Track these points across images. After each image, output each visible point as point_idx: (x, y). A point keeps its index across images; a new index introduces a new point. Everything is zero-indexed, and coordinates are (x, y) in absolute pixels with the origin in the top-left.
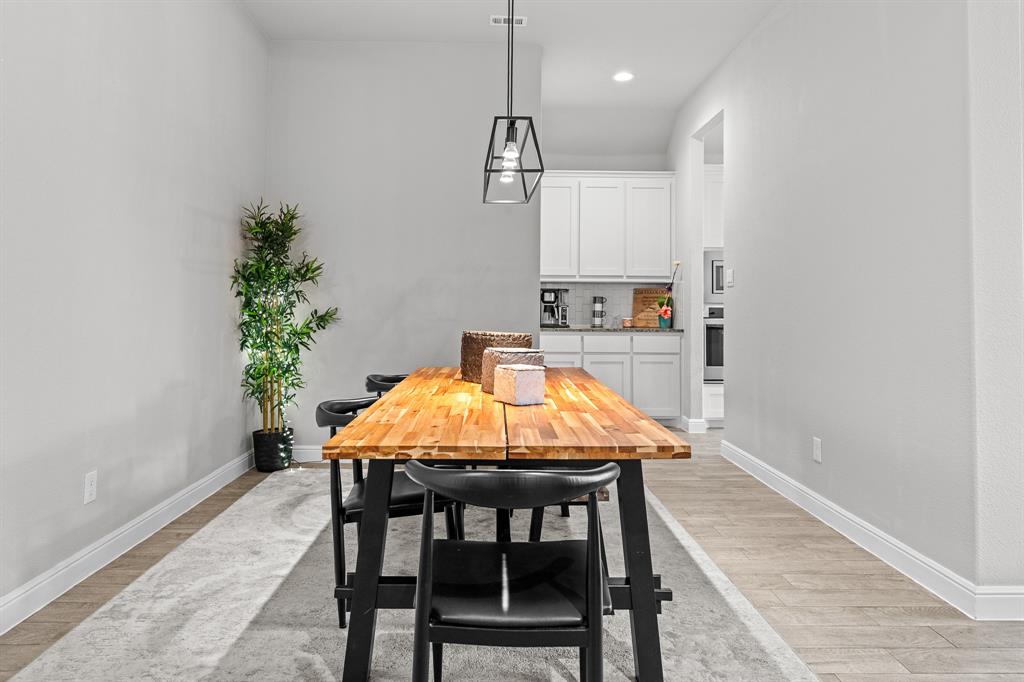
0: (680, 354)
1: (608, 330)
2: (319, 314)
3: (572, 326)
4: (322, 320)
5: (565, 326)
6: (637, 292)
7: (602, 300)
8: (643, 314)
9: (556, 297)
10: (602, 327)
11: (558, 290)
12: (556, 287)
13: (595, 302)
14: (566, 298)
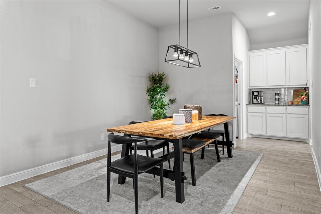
0: (308, 114)
1: (283, 105)
2: (171, 100)
3: (265, 104)
4: (172, 102)
5: (261, 104)
6: (295, 91)
7: (279, 94)
8: (297, 99)
9: (258, 94)
10: (279, 104)
11: (259, 91)
12: (258, 90)
13: (276, 95)
14: (262, 94)
